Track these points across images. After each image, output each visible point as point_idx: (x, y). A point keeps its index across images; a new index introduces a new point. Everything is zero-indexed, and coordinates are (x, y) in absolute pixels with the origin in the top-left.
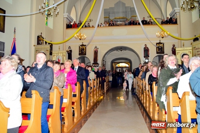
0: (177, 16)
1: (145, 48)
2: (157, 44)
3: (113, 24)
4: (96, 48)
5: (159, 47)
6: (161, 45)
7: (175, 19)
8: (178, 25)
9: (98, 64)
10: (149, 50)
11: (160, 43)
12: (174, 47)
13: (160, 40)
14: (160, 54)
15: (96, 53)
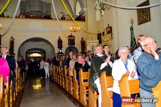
0: (85, 15)
1: (59, 40)
2: (69, 36)
3: (30, 16)
4: (12, 39)
5: (70, 39)
6: (73, 38)
7: (84, 17)
8: (85, 22)
9: (15, 54)
10: (62, 41)
11: (71, 36)
12: (83, 40)
13: (71, 34)
14: (72, 46)
15: (12, 43)
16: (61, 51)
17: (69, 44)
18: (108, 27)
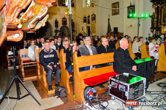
0: (74, 2)
1: (55, 21)
10: (58, 22)
11: (64, 18)
12: (73, 21)
16: (57, 29)
17: (63, 24)
18: (93, 14)
